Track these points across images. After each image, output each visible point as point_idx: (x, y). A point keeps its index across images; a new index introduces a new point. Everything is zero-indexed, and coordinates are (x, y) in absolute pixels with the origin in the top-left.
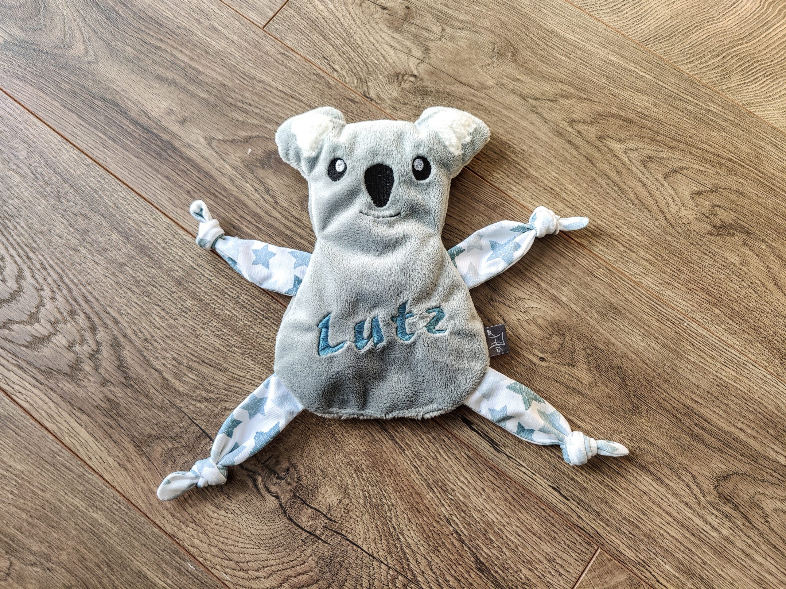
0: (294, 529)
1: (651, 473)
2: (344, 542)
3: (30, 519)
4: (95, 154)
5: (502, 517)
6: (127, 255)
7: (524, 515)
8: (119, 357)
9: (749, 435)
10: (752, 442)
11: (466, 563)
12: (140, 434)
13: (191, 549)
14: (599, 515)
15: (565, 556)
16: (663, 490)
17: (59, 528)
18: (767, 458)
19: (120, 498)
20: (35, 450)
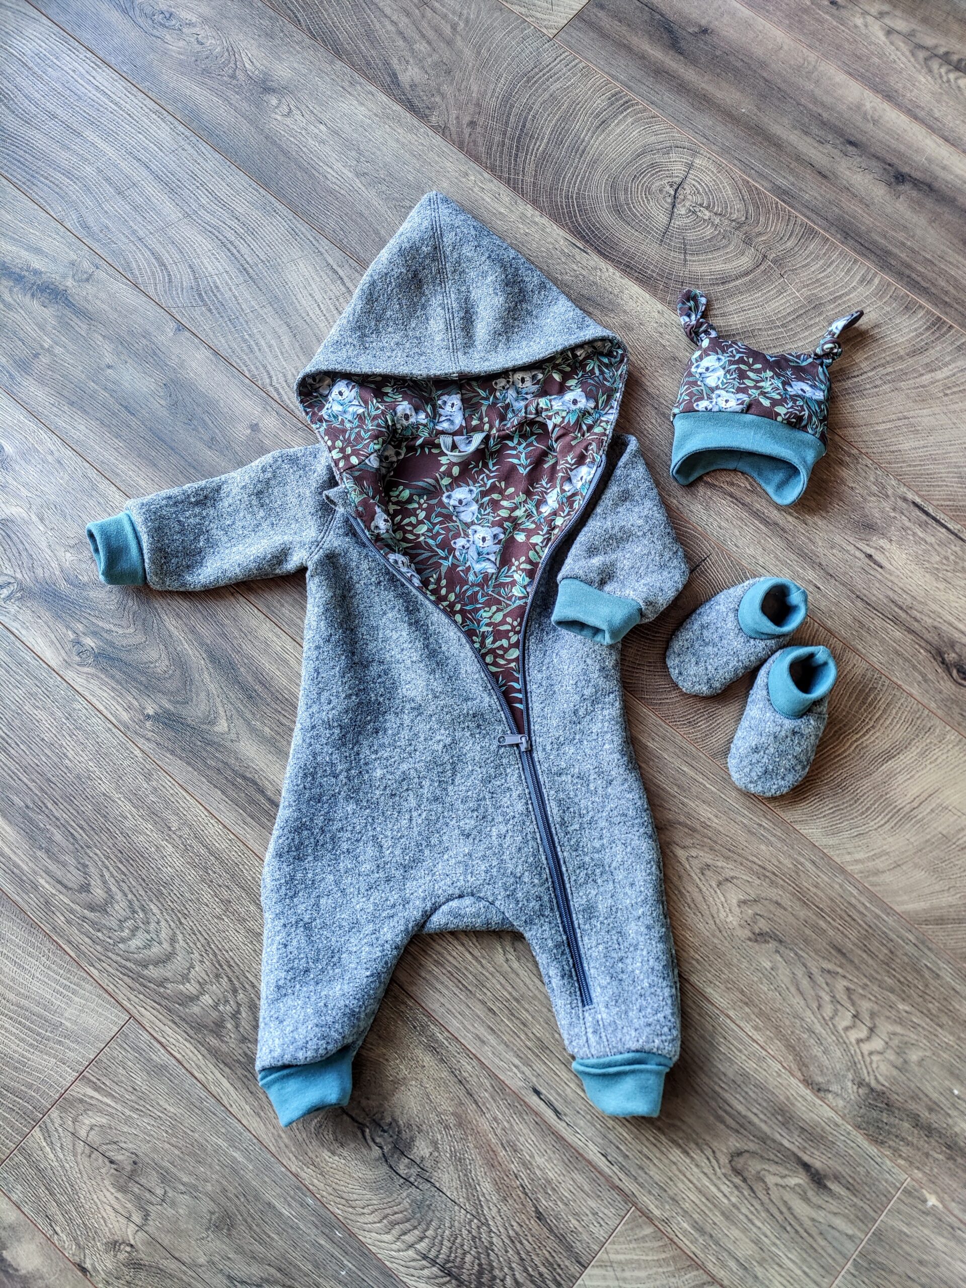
0: (393, 1175)
1: (680, 1147)
2: (433, 1189)
3: (181, 1155)
4: (237, 830)
5: (559, 1175)
7: (576, 1175)
9: (761, 1120)
10: (763, 1126)
11: (528, 1212)
13: (311, 1187)
14: (636, 1179)
15: (606, 1211)
16: (688, 1161)
17: (205, 1164)
18: (774, 1141)
19: (255, 1141)
20: (186, 1095)
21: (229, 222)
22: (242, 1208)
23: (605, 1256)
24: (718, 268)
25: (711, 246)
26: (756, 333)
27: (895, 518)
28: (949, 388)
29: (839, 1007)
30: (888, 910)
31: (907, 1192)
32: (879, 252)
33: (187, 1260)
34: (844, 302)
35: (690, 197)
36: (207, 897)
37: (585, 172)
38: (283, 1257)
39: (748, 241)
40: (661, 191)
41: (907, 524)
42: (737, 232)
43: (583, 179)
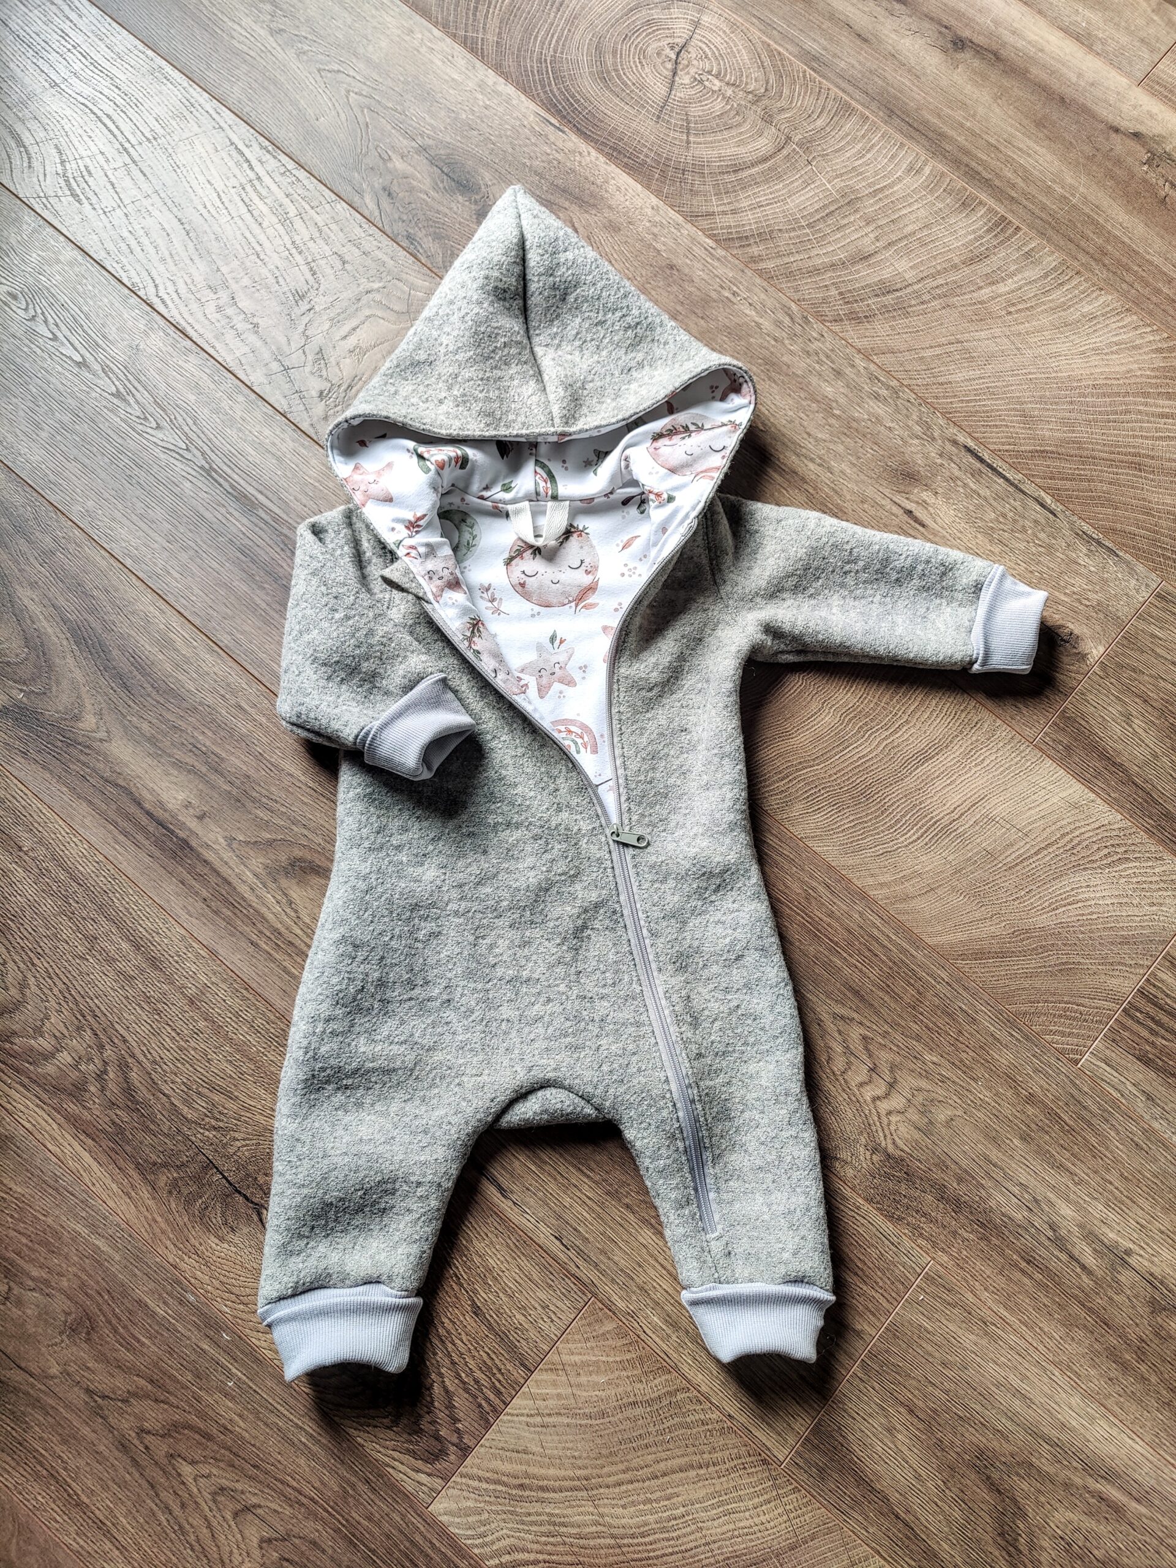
3: (30, 1244)
4: (106, 849)
5: (502, 1263)
6: (137, 967)
7: (524, 1262)
8: (126, 1079)
11: (462, 1306)
12: (145, 1161)
13: (193, 1281)
14: (597, 1265)
15: (559, 1304)
17: (60, 1254)
20: (38, 1172)
21: (106, 91)
22: (105, 1307)
23: (556, 1358)
24: (729, 152)
25: (723, 124)
26: (775, 234)
27: (942, 465)
28: (1013, 305)
29: (852, 1059)
30: (916, 941)
31: (928, 1278)
32: (931, 135)
33: (37, 1371)
34: (886, 197)
35: (695, 62)
36: (66, 933)
37: (563, 30)
38: (156, 1365)
39: (768, 118)
40: (658, 54)
41: (957, 473)
42: (754, 107)
43: (559, 39)
